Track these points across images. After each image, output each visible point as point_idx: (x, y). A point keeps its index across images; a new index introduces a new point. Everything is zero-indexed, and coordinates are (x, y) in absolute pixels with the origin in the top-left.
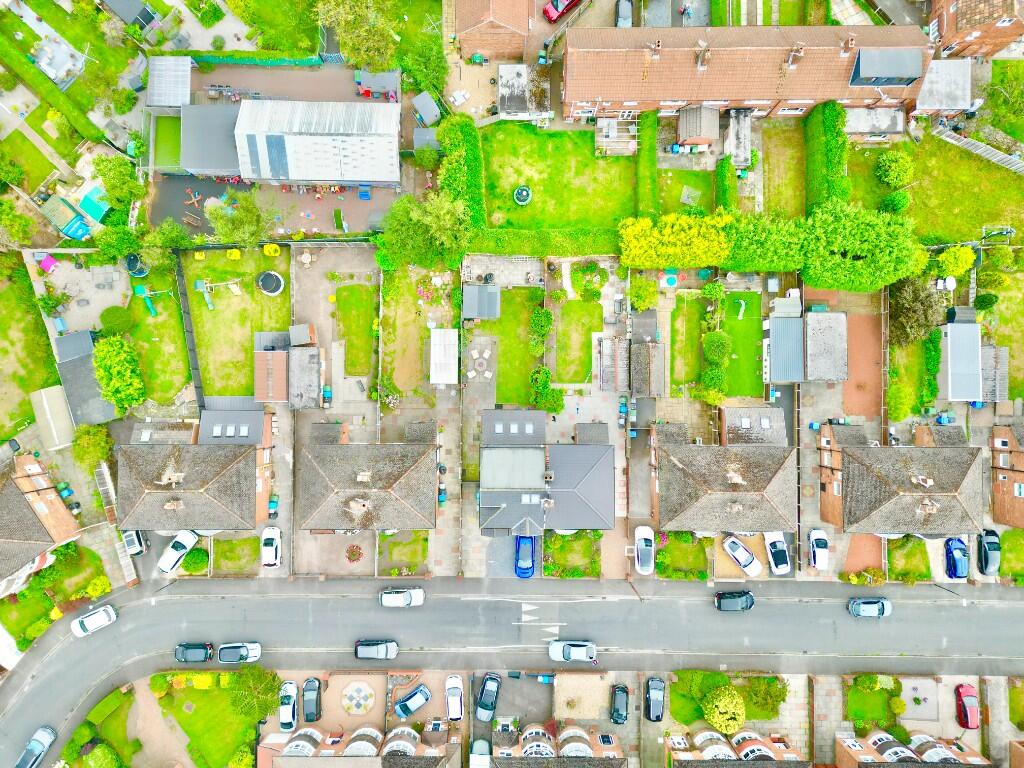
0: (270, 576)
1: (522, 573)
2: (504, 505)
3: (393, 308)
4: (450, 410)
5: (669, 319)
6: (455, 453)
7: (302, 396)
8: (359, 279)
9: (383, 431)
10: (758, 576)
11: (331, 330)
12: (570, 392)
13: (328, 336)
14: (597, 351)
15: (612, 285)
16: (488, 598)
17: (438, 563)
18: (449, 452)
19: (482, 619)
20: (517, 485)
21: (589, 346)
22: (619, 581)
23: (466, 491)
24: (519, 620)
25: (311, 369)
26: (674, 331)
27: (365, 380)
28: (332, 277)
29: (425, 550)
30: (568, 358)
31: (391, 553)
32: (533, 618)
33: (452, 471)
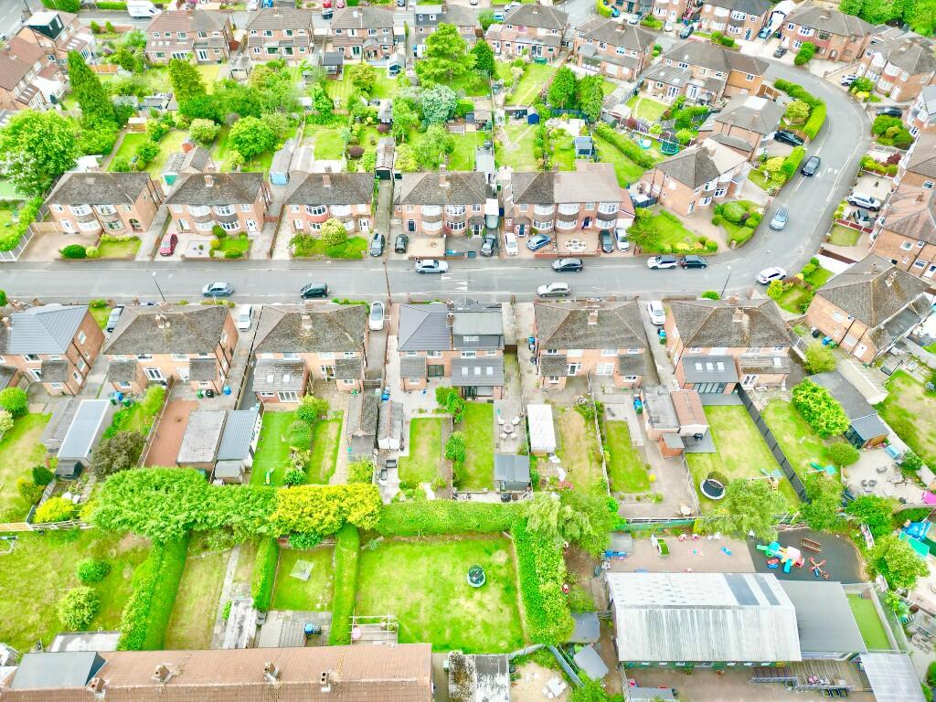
3: (594, 474)
6: (524, 371)
7: (658, 394)
8: (631, 498)
11: (648, 455)
12: (431, 411)
13: (648, 450)
14: (405, 441)
19: (495, 282)
24: (469, 282)
25: (655, 413)
27: (609, 418)
28: (659, 500)
32: (459, 283)
33: (526, 360)
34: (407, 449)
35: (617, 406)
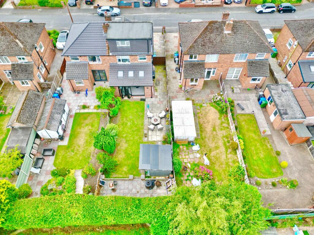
7: (282, 90)
8: (266, 183)
11: (276, 142)
12: (92, 107)
13: (275, 138)
14: (66, 132)
15: (39, 183)
18: (175, 78)
33: (172, 70)
35: (244, 102)
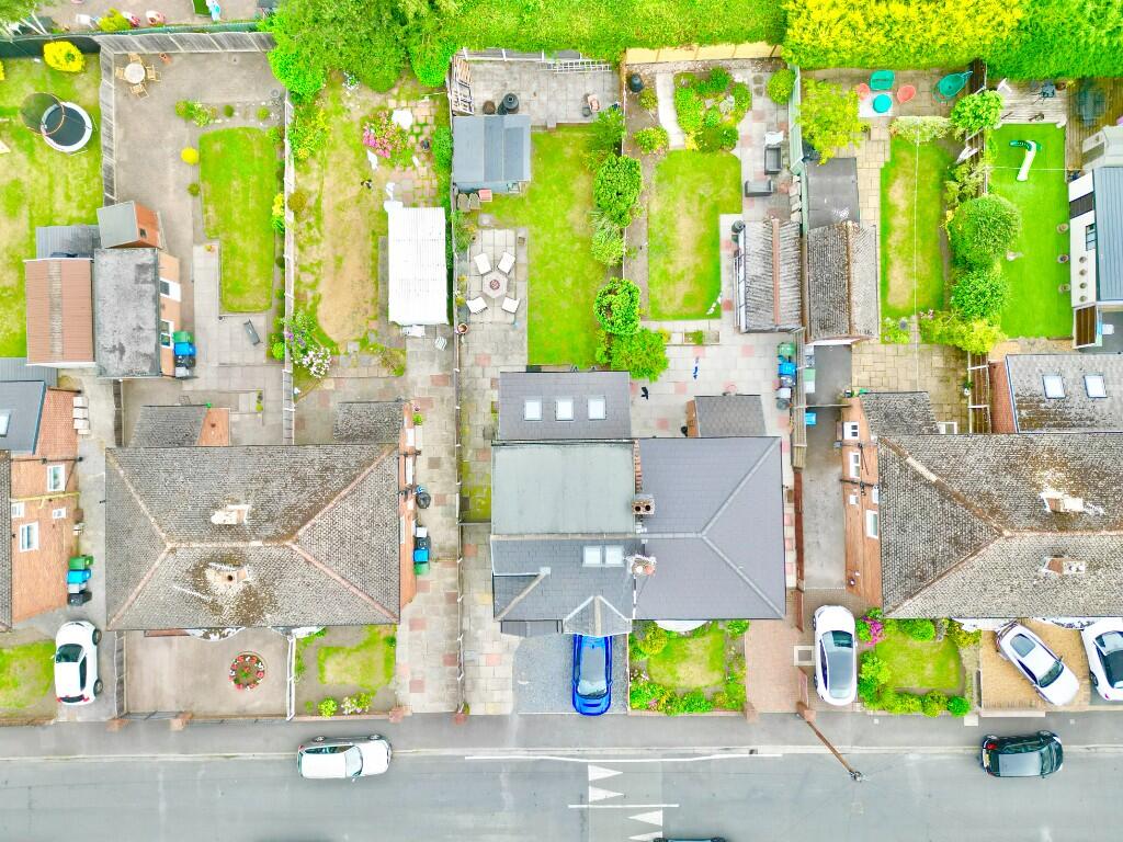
0: (79, 719)
1: (588, 706)
2: (545, 571)
3: (315, 175)
4: (435, 380)
5: (877, 183)
6: (448, 466)
7: (122, 350)
8: (245, 116)
9: (301, 422)
10: (1071, 703)
11: (190, 221)
12: (677, 338)
13: (187, 233)
14: (731, 253)
15: (760, 117)
16: (520, 755)
17: (417, 686)
18: (434, 463)
19: (508, 798)
20: (572, 525)
21: (716, 243)
22: (784, 717)
23: (470, 541)
24: (582, 798)
25: (141, 295)
26: (886, 207)
27: (261, 322)
28: (189, 114)
29: (390, 660)
30: (671, 268)
31: (321, 670)
32: (612, 794)
33: (441, 501)
34: (726, 233)
